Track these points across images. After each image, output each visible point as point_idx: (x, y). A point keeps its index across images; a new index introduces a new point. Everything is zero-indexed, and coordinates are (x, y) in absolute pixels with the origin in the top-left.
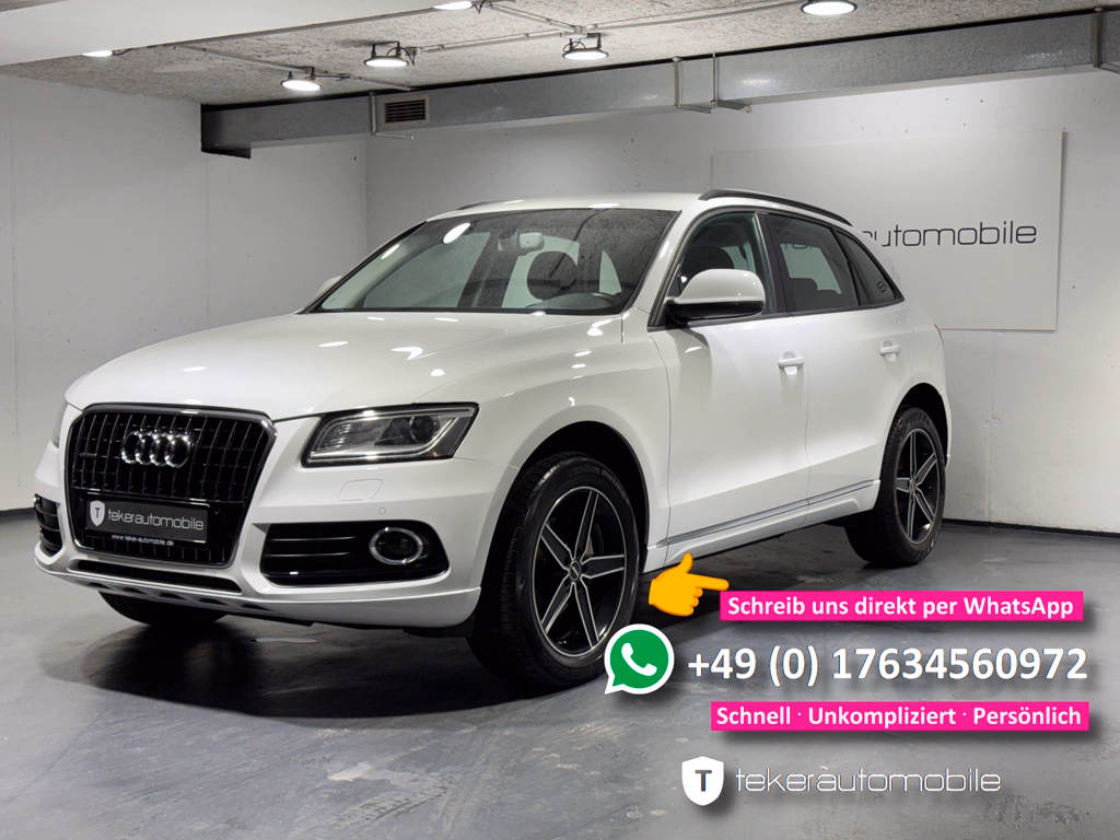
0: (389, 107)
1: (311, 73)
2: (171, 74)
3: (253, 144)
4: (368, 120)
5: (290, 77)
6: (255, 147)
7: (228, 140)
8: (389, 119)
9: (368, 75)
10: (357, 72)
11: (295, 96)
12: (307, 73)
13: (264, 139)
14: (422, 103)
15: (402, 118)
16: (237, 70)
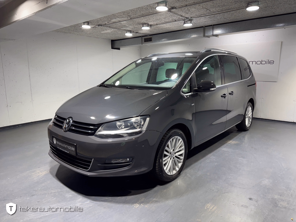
0: (145, 39)
1: (130, 32)
2: (104, 33)
3: (120, 47)
4: (141, 42)
5: (127, 33)
6: (121, 48)
7: (116, 47)
8: (145, 41)
9: (141, 32)
10: (139, 32)
11: (128, 37)
12: (129, 32)
13: (122, 46)
14: (151, 38)
15: (147, 41)
16: (116, 32)
